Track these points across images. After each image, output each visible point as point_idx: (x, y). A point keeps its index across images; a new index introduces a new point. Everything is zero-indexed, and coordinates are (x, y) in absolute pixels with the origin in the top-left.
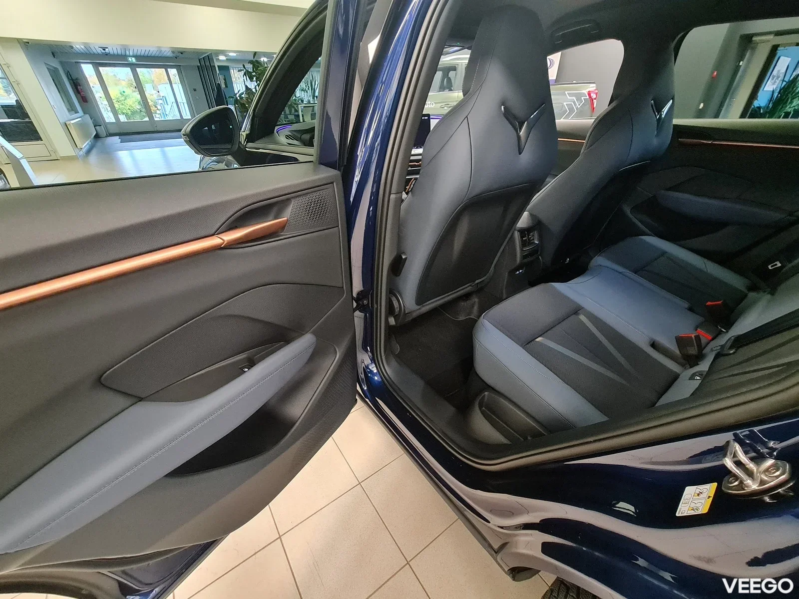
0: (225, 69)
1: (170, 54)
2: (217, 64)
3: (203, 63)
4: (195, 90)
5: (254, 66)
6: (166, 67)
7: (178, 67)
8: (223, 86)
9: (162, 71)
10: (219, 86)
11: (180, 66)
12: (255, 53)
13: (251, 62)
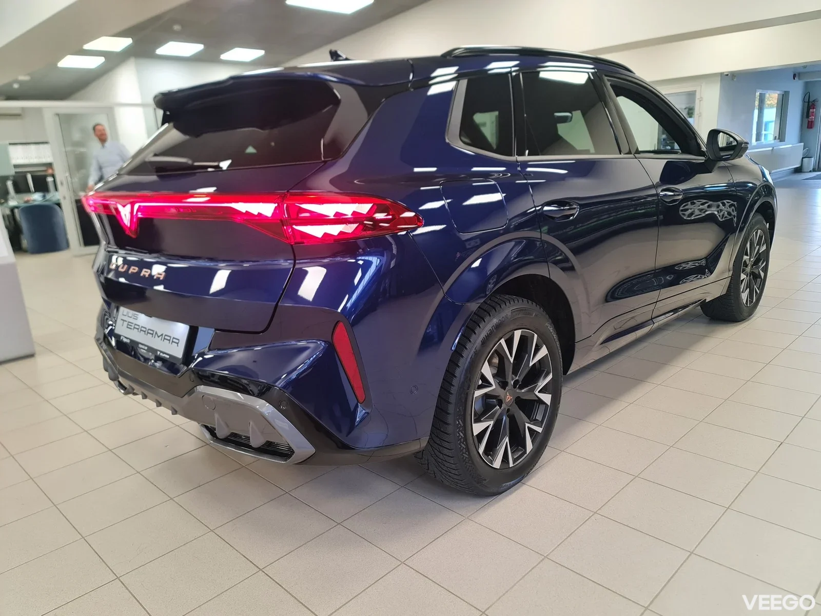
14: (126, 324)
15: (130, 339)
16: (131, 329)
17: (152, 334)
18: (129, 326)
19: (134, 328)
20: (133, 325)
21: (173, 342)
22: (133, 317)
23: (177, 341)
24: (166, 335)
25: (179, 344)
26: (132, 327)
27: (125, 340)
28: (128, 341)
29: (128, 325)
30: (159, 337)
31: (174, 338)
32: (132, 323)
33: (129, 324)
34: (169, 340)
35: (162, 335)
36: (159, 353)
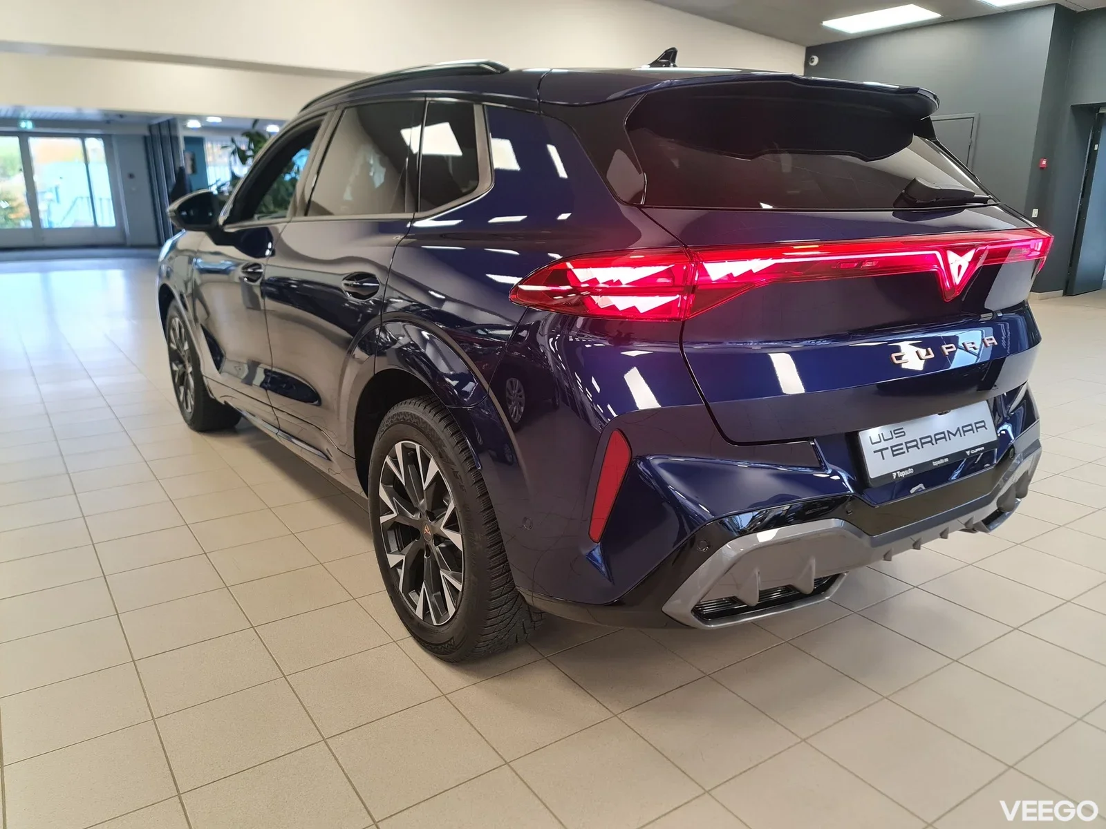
0: (196, 143)
1: (98, 118)
2: (182, 134)
3: (155, 132)
4: (131, 176)
5: (251, 140)
6: (83, 137)
7: (107, 139)
8: (189, 171)
9: (75, 143)
10: (182, 170)
11: (110, 136)
12: (256, 121)
13: (246, 134)
14: (888, 453)
15: (911, 467)
16: (904, 453)
17: (945, 438)
18: (895, 453)
19: (908, 448)
20: (904, 446)
21: (977, 428)
22: (894, 436)
23: (982, 424)
24: (963, 427)
25: (986, 426)
26: (905, 450)
27: (902, 474)
28: (911, 471)
29: (893, 451)
30: (955, 435)
31: (976, 424)
32: (901, 444)
33: (894, 449)
34: (972, 430)
35: (958, 429)
36: (968, 453)
